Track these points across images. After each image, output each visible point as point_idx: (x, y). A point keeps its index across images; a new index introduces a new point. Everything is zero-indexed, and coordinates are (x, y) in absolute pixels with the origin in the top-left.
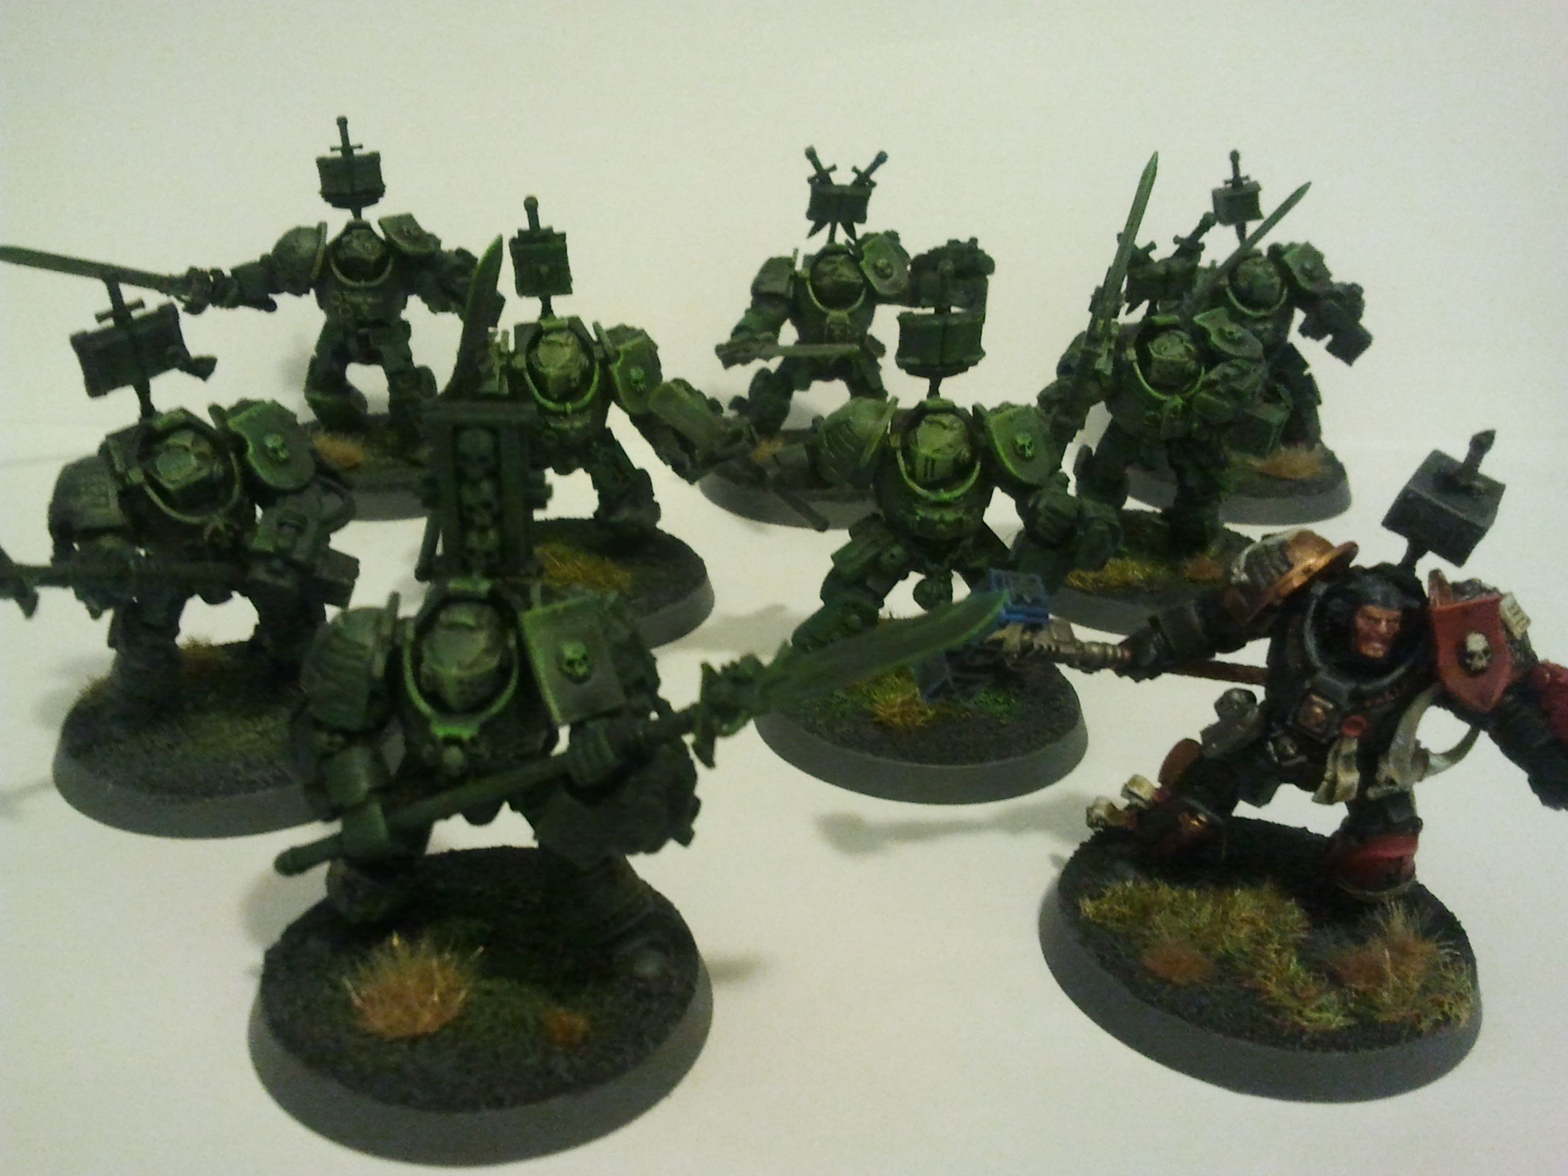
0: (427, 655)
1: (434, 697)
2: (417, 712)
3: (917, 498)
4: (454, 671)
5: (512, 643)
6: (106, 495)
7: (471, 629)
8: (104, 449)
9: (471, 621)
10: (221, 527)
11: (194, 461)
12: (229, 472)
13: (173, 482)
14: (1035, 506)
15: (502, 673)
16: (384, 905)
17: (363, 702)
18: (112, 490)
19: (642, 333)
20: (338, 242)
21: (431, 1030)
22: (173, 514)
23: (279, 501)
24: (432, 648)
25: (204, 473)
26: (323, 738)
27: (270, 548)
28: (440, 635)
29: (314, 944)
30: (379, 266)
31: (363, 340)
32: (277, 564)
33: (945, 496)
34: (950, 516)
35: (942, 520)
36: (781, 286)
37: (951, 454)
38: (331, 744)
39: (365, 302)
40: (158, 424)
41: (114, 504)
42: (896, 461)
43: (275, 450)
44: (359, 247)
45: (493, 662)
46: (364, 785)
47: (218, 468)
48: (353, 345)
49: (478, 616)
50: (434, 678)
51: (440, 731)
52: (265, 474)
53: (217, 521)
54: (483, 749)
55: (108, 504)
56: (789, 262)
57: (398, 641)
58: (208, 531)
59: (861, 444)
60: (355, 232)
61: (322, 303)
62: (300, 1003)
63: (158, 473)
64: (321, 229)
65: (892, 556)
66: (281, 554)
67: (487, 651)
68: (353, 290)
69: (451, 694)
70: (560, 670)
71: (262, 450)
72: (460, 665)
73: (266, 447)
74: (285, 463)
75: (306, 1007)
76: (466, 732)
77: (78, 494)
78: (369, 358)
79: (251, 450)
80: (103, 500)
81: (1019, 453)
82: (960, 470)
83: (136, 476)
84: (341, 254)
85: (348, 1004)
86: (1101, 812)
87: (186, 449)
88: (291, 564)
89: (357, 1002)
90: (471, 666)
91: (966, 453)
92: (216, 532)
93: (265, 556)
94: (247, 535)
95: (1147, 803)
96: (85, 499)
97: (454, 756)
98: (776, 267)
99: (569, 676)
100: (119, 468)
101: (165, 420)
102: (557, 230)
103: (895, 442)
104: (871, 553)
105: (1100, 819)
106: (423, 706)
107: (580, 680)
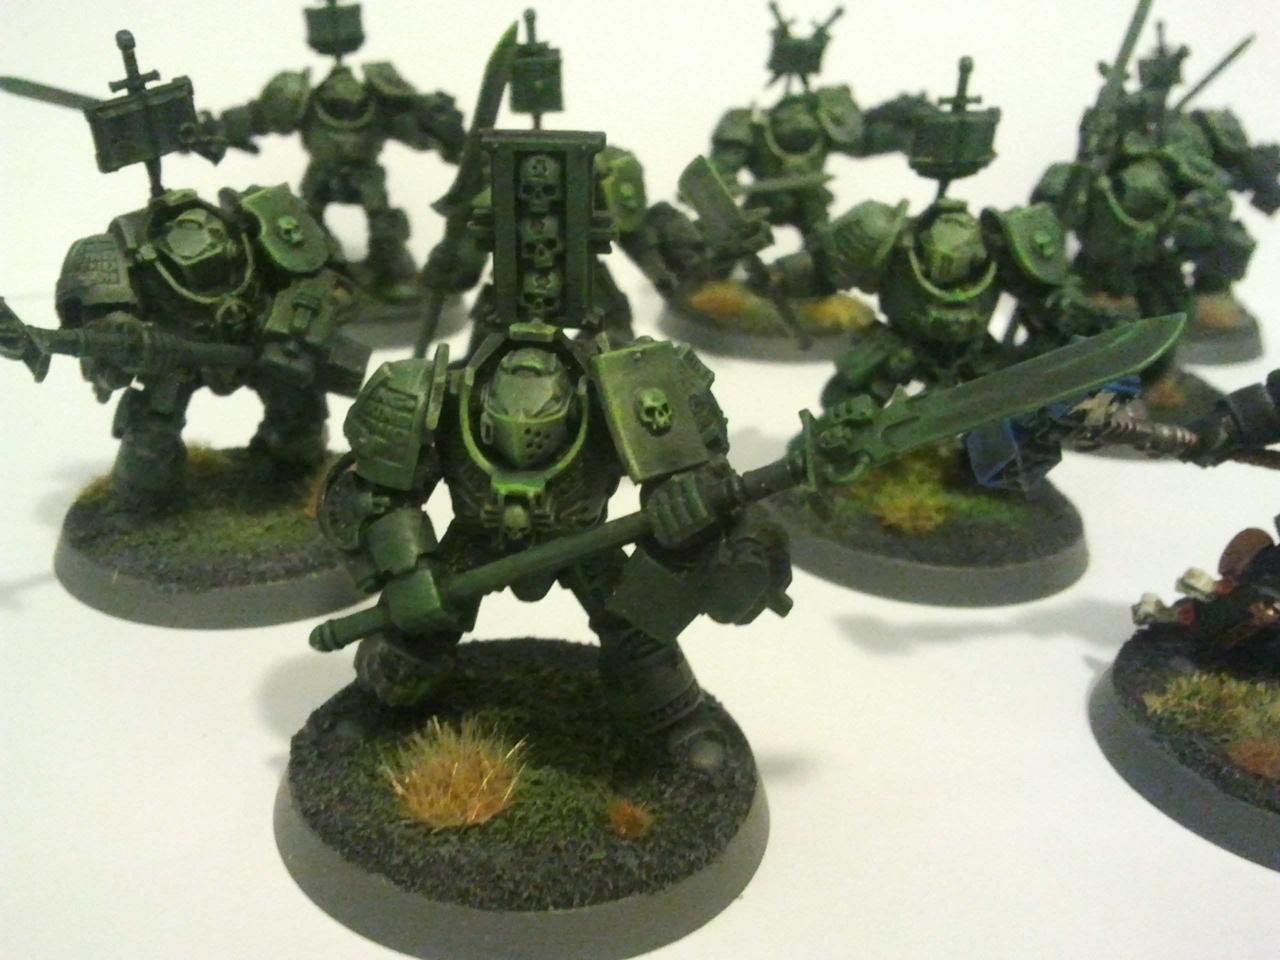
0: (488, 403)
1: (495, 453)
2: (475, 468)
3: (930, 298)
4: (522, 419)
5: (582, 390)
6: (116, 271)
7: (538, 373)
8: (115, 227)
9: (538, 365)
10: (235, 308)
11: (208, 239)
12: (242, 253)
13: (185, 258)
14: (1056, 305)
15: (571, 425)
16: (424, 688)
17: (413, 459)
18: (123, 266)
19: (628, 154)
20: (322, 87)
21: (482, 821)
22: (184, 292)
23: (293, 283)
24: (493, 395)
25: (218, 250)
26: (367, 499)
27: (285, 330)
28: (503, 380)
29: (346, 730)
30: (361, 107)
31: (344, 179)
32: (291, 346)
33: (960, 295)
34: (964, 316)
35: (957, 322)
36: (741, 133)
37: (968, 252)
38: (377, 505)
39: (348, 141)
40: (171, 200)
41: (125, 282)
42: (908, 261)
43: (288, 232)
44: (341, 90)
45: (561, 411)
46: (414, 550)
47: (231, 247)
48: (334, 183)
49: (545, 361)
50: (497, 429)
51: (503, 487)
52: (278, 255)
53: (231, 302)
54: (548, 509)
55: (118, 282)
56: (747, 113)
57: (453, 391)
58: (220, 312)
59: (873, 245)
60: (339, 76)
61: (307, 142)
62: (336, 791)
63: (171, 250)
64: (304, 76)
65: (901, 360)
66: (297, 335)
67: (556, 399)
68: (336, 130)
69: (516, 448)
70: (639, 419)
71: (277, 232)
72: (527, 414)
73: (279, 228)
74: (299, 245)
75: (342, 794)
76: (531, 488)
77: (87, 269)
78: (351, 197)
79: (264, 229)
80: (113, 276)
81: (1037, 251)
82: (976, 271)
83: (147, 252)
84: (327, 95)
85: (388, 792)
86: (1150, 609)
87: (200, 226)
88: (307, 348)
89: (399, 790)
90: (537, 415)
91: (982, 253)
92: (229, 313)
93: (279, 338)
94: (261, 317)
95: (1208, 596)
96: (94, 275)
97: (516, 515)
98: (735, 117)
99: (648, 425)
100: (131, 244)
101: (178, 196)
102: (553, 45)
103: (908, 242)
104: (878, 358)
105: (1148, 616)
106: (483, 462)
107: (662, 431)
